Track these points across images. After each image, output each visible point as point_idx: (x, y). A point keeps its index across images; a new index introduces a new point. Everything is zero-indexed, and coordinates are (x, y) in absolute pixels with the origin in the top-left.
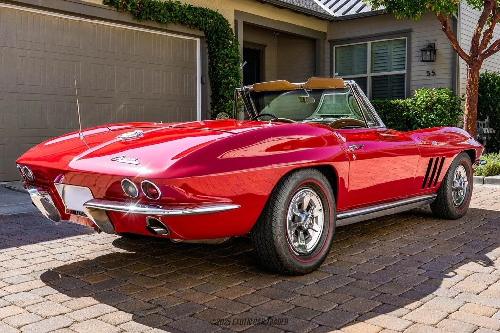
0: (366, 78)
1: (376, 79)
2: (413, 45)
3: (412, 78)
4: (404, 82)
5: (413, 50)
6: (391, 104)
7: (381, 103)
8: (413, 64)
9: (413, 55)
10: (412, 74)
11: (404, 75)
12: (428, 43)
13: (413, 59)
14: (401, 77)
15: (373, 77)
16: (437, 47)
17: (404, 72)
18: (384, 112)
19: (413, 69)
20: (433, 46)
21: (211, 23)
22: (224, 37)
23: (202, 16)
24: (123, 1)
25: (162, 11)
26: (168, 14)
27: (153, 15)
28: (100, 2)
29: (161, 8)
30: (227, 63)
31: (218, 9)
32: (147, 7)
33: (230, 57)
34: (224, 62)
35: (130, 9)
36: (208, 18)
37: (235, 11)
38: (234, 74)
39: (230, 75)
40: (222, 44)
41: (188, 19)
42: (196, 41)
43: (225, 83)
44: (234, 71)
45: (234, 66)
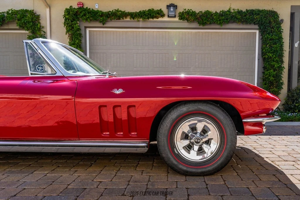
21: (257, 18)
22: (268, 26)
23: (250, 15)
24: (187, 16)
25: (215, 17)
26: (221, 18)
27: (208, 21)
28: (177, 19)
29: (215, 16)
30: (268, 43)
31: (273, 7)
32: (204, 17)
33: (271, 39)
34: (267, 44)
35: (192, 20)
36: (255, 16)
37: (292, 6)
38: (273, 51)
39: (269, 52)
40: (267, 31)
41: (237, 19)
42: (256, 32)
43: (266, 57)
44: (273, 49)
45: (274, 46)
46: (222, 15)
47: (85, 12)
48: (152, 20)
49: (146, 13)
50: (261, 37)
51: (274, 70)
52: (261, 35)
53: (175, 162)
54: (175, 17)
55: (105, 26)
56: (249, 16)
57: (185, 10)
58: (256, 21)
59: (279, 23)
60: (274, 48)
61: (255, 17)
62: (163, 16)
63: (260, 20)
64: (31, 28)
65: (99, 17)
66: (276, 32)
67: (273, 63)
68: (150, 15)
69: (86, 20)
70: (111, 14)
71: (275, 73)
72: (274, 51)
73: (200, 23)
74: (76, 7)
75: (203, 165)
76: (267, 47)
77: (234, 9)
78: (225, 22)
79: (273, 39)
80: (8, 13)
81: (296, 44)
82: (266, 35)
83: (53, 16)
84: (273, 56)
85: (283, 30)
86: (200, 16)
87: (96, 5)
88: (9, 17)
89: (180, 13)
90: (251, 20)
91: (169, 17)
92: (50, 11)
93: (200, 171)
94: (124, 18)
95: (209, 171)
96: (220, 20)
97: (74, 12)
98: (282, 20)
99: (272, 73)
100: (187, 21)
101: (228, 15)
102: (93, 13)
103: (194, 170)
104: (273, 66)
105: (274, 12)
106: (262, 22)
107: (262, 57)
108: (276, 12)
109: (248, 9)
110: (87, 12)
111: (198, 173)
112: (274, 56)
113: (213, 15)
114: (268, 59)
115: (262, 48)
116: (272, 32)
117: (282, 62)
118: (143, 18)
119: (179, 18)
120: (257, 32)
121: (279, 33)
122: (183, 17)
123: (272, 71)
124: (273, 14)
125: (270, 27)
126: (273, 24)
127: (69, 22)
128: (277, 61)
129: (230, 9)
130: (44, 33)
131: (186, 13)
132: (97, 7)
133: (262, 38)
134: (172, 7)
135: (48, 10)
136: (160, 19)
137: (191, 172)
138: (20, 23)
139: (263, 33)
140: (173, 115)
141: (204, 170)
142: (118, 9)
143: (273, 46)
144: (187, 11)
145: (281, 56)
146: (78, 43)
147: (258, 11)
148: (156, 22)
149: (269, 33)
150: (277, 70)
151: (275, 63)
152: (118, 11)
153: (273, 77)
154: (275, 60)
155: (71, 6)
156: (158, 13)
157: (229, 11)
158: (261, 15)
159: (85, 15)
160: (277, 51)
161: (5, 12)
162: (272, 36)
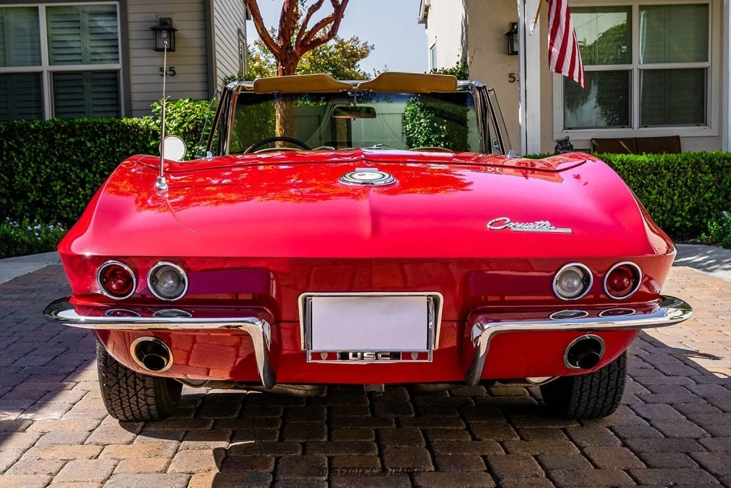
0: (39, 75)
1: (60, 77)
2: (131, 18)
3: (134, 79)
4: (117, 85)
5: (132, 27)
6: (124, 125)
7: (103, 123)
8: (133, 53)
9: (133, 35)
10: (133, 71)
11: (116, 72)
12: (159, 17)
13: (133, 44)
14: (110, 76)
15: (55, 75)
16: (176, 25)
17: (118, 66)
18: (110, 140)
19: (133, 62)
20: (169, 22)
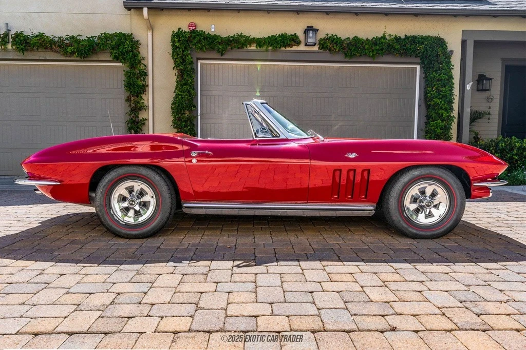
21: (420, 49)
22: (434, 60)
23: (411, 44)
24: (330, 44)
25: (367, 47)
26: (374, 48)
27: (357, 52)
28: (316, 48)
29: (366, 44)
30: (435, 85)
31: (439, 33)
32: (353, 46)
33: (438, 80)
34: (433, 86)
35: (337, 50)
36: (418, 45)
37: (463, 31)
38: (441, 96)
39: (436, 97)
40: (433, 68)
41: (395, 49)
42: (416, 68)
43: (432, 104)
44: (441, 93)
45: (443, 89)
46: (376, 44)
47: (200, 38)
48: (283, 49)
49: (278, 39)
50: (423, 75)
51: (442, 121)
52: (424, 73)
53: (405, 225)
54: (314, 45)
55: (223, 57)
56: (410, 46)
57: (328, 35)
58: (419, 53)
59: (448, 55)
60: (443, 92)
61: (418, 47)
62: (298, 43)
63: (424, 52)
64: (130, 61)
65: (218, 45)
66: (445, 69)
67: (441, 112)
68: (284, 42)
69: (201, 49)
70: (233, 40)
71: (443, 124)
72: (443, 96)
73: (346, 56)
74: (187, 30)
75: (432, 228)
76: (433, 91)
77: (390, 35)
78: (379, 54)
79: (441, 80)
80: (99, 38)
81: (468, 85)
82: (432, 73)
83: (156, 43)
84: (441, 102)
85: (453, 66)
86: (348, 44)
87: (213, 26)
88: (103, 44)
89: (321, 40)
90: (412, 51)
91: (306, 45)
92: (152, 35)
93: (429, 233)
94: (248, 46)
95: (438, 234)
96: (373, 51)
97: (186, 37)
98: (452, 52)
99: (439, 123)
100: (329, 52)
101: (383, 44)
102: (210, 38)
103: (423, 233)
104: (441, 116)
105: (441, 38)
106: (427, 54)
107: (426, 103)
108: (444, 39)
109: (409, 35)
110: (202, 38)
111: (427, 236)
112: (443, 102)
113: (364, 44)
114: (434, 105)
115: (424, 92)
116: (439, 70)
117: (452, 109)
118: (274, 46)
119: (318, 46)
120: (418, 67)
121: (449, 70)
122: (325, 46)
123: (439, 121)
124: (440, 43)
125: (437, 62)
126: (442, 58)
127: (180, 52)
128: (446, 110)
129: (384, 34)
130: (144, 68)
131: (329, 40)
132: (213, 30)
133: (426, 77)
134: (311, 32)
135: (150, 34)
136: (295, 48)
137: (420, 235)
138: (116, 53)
139: (426, 69)
140: (405, 178)
141: (434, 233)
142: (241, 33)
143: (441, 89)
144: (330, 37)
145: (451, 102)
146: (191, 83)
147: (422, 38)
148: (289, 52)
149: (436, 71)
150: (445, 121)
151: (443, 111)
152: (241, 36)
153: (441, 129)
154: (443, 108)
155: (180, 28)
156: (293, 40)
157: (384, 37)
158: (426, 45)
159: (199, 42)
160: (446, 96)
161: (96, 37)
162: (440, 74)
